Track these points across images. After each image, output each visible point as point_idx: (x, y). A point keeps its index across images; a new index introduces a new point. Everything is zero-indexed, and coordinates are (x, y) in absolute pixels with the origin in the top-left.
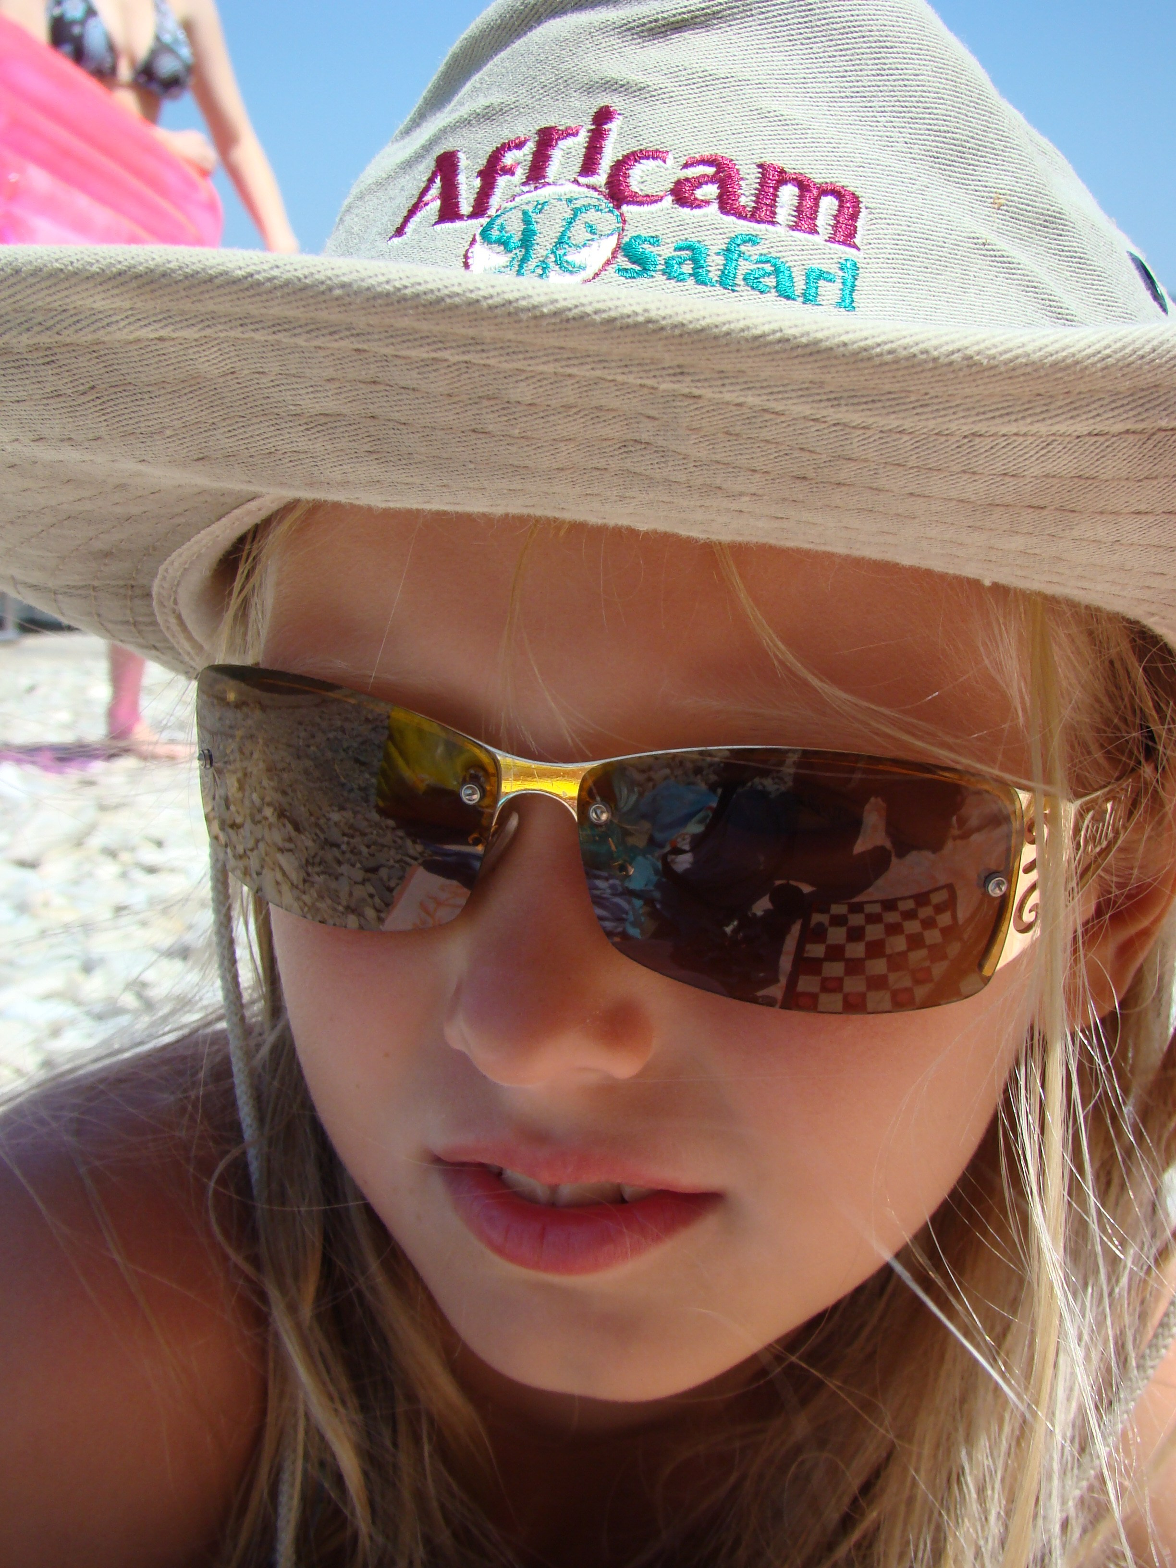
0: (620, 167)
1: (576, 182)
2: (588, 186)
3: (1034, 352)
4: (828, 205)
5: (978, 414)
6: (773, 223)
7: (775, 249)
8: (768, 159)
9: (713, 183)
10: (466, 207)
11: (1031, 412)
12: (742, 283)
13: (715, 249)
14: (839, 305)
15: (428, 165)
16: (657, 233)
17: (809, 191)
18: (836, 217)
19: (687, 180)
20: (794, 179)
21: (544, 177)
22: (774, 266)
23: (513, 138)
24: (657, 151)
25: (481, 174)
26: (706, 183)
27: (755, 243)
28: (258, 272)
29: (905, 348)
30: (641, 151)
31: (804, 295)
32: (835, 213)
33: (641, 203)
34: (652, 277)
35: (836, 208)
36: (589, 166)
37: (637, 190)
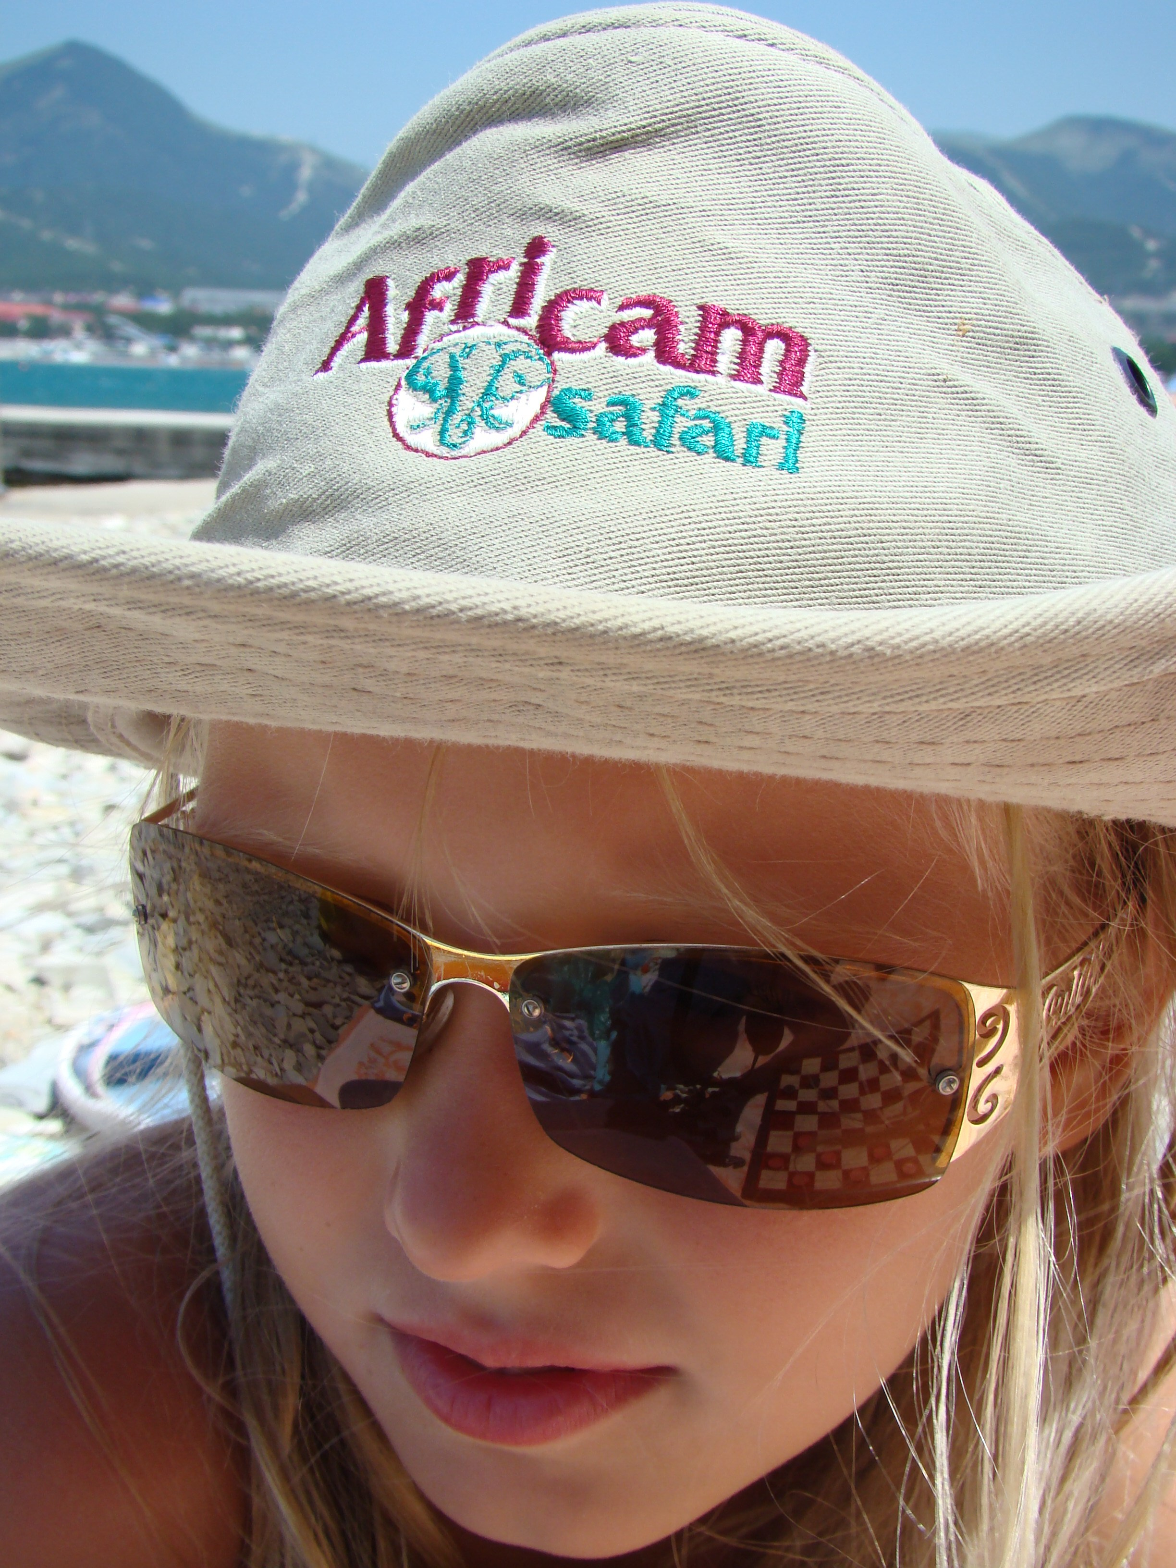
0: (552, 309)
1: (505, 323)
2: (518, 329)
3: (943, 638)
4: (774, 348)
5: (884, 698)
6: (713, 373)
7: (715, 403)
8: (710, 300)
9: (649, 326)
10: (392, 346)
11: (944, 692)
12: (678, 443)
13: (650, 404)
14: (781, 467)
15: (355, 289)
16: (589, 386)
17: (754, 335)
18: (782, 363)
19: (622, 324)
20: (737, 322)
21: (473, 316)
22: (713, 422)
23: (443, 267)
24: (592, 290)
25: (409, 306)
26: (643, 328)
27: (693, 396)
28: (104, 558)
29: (799, 643)
30: (575, 290)
31: (744, 455)
32: (781, 358)
33: (573, 351)
34: (583, 436)
35: (783, 352)
36: (519, 307)
37: (569, 335)
